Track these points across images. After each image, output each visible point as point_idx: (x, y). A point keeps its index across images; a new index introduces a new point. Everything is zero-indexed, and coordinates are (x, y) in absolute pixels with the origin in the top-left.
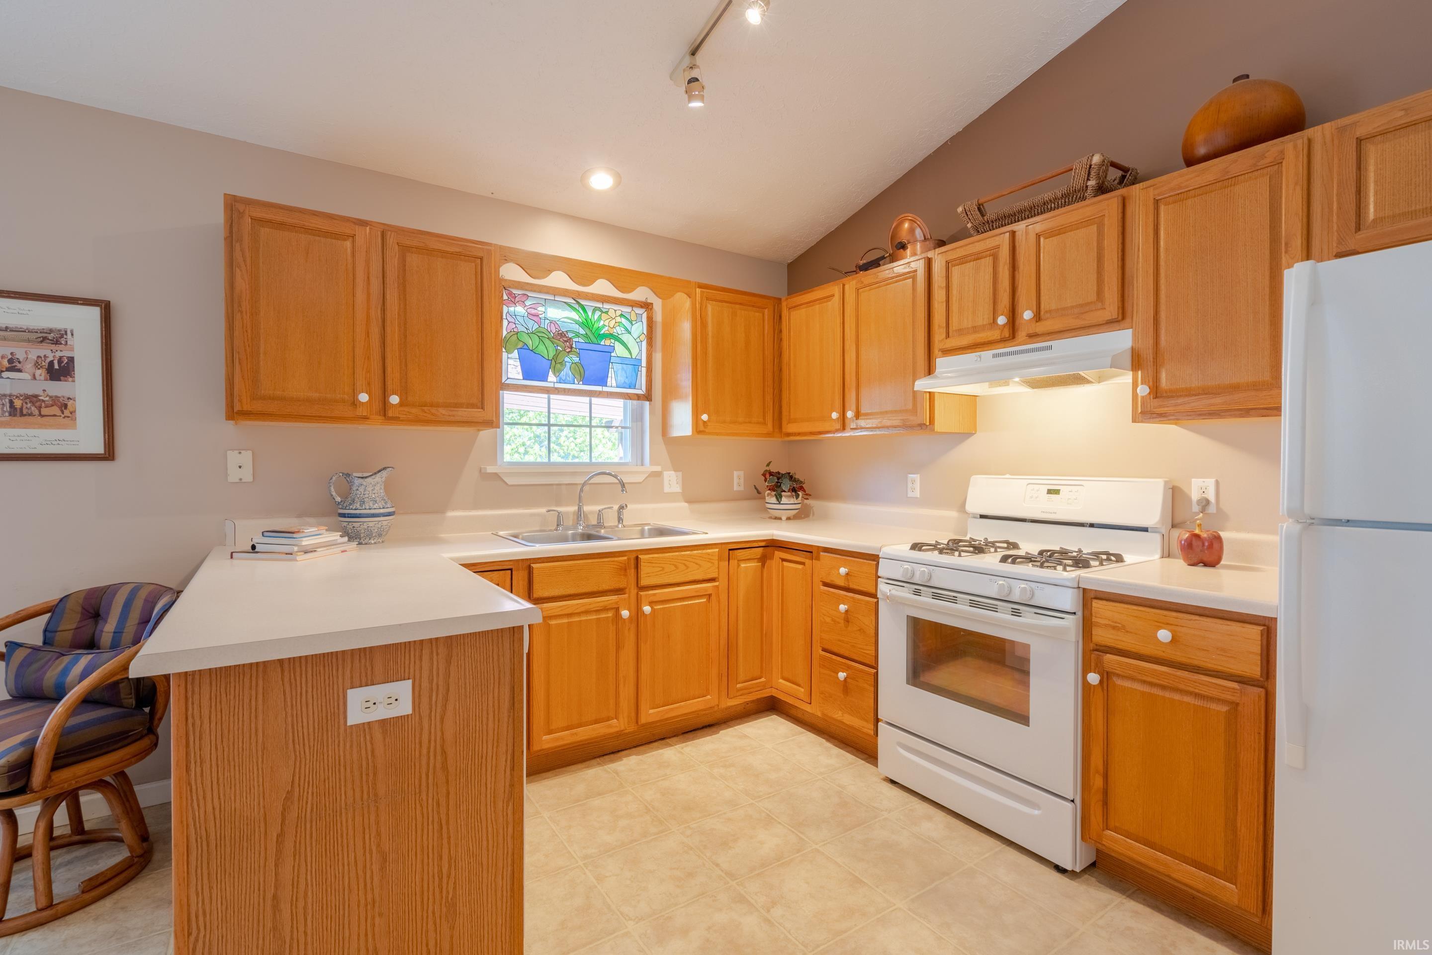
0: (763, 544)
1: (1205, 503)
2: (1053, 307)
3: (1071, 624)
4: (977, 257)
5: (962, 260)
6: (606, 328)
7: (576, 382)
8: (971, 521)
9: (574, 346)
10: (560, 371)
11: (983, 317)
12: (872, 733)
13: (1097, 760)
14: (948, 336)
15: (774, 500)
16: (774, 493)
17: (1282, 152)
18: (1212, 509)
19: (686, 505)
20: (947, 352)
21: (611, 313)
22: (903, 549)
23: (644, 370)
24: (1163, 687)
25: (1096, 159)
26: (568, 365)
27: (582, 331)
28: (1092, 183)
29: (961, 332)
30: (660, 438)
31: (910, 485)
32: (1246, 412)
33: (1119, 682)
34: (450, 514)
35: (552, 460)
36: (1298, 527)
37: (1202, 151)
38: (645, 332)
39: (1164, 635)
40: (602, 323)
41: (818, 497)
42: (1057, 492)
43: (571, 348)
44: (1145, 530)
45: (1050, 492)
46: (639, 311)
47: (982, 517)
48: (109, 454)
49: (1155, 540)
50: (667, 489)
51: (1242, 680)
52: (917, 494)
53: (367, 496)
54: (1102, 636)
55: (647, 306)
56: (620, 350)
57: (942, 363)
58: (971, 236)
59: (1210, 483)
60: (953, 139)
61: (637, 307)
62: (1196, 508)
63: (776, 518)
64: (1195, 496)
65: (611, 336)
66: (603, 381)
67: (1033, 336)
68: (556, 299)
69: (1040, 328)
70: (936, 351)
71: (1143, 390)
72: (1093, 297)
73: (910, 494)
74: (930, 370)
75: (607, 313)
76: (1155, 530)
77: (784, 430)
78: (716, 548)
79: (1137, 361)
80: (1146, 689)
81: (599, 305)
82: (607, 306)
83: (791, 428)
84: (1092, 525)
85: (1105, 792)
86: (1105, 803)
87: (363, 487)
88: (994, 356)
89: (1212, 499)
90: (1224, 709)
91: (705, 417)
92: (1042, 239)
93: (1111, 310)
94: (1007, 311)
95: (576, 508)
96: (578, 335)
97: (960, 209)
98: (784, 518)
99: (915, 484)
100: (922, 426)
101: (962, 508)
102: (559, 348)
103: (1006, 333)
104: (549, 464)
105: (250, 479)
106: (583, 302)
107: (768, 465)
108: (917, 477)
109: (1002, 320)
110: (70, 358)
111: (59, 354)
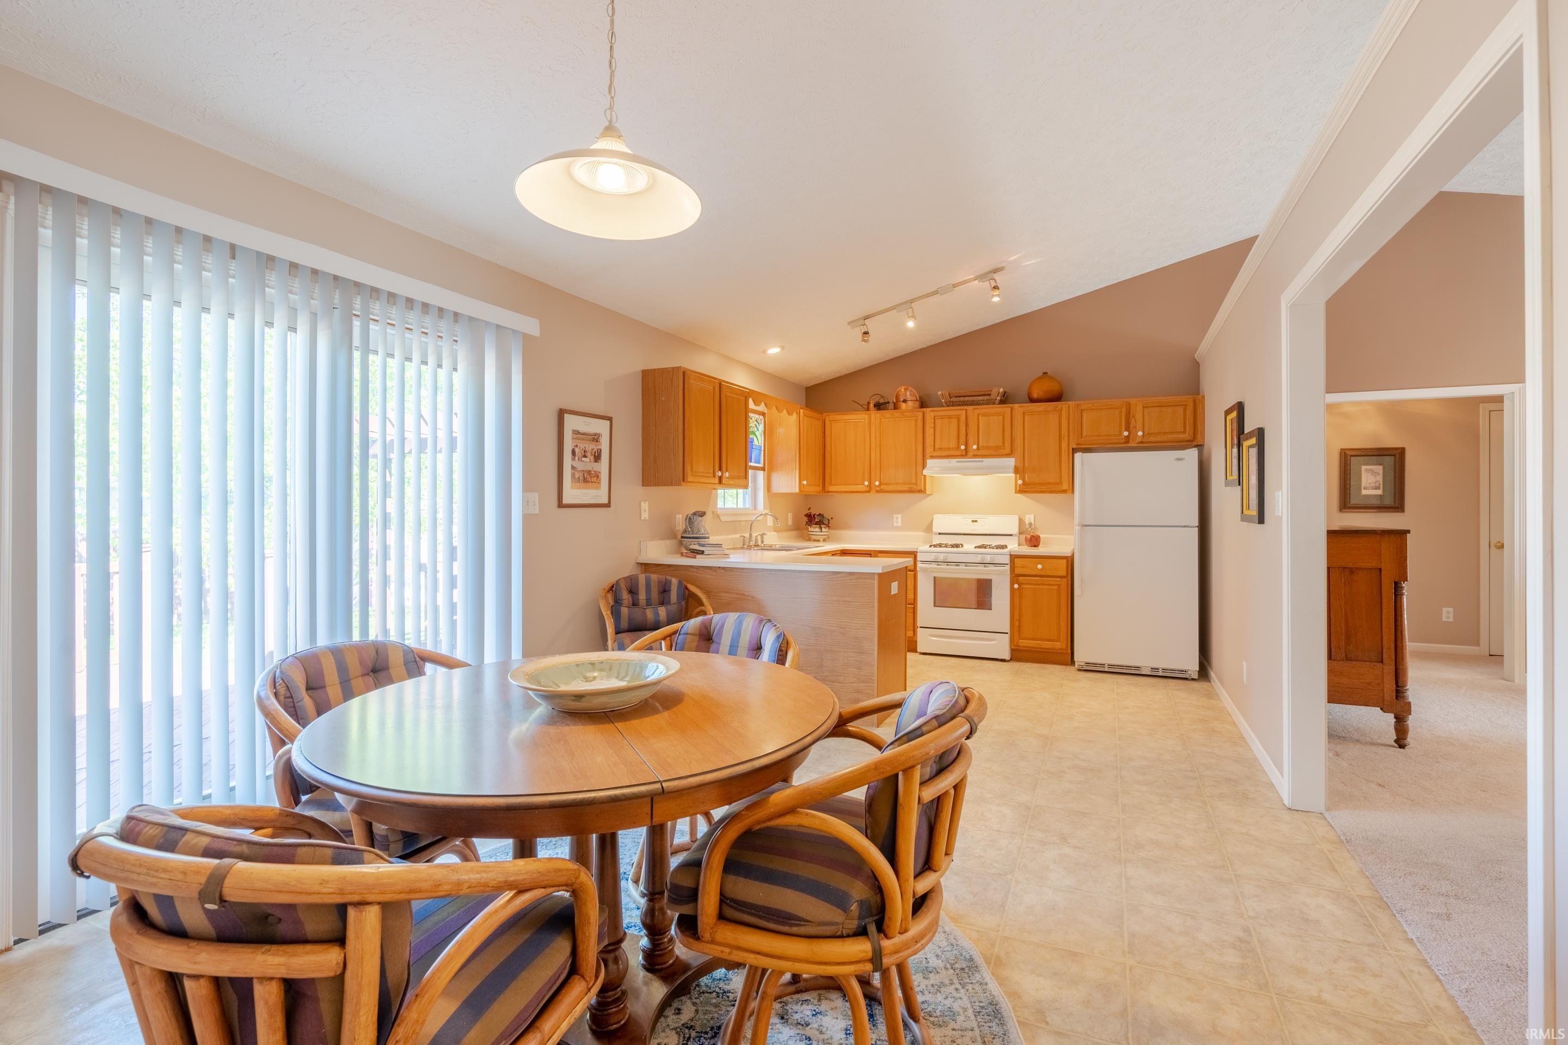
0: (839, 552)
1: (1030, 524)
2: (985, 445)
3: (1008, 567)
4: (950, 417)
5: (942, 417)
8: (934, 536)
11: (953, 444)
13: (1016, 617)
14: (934, 450)
15: (817, 530)
16: (818, 526)
17: (1062, 408)
18: (1033, 527)
19: (776, 533)
20: (932, 457)
22: (926, 548)
23: (762, 452)
24: (1038, 585)
25: (1001, 390)
28: (999, 398)
29: (941, 449)
30: (766, 493)
31: (895, 520)
32: (1052, 492)
33: (1024, 586)
36: (1080, 527)
37: (1035, 396)
38: (763, 430)
39: (1040, 566)
41: (835, 529)
42: (976, 521)
44: (1011, 535)
45: (973, 521)
46: (761, 417)
47: (939, 534)
48: (610, 503)
49: (1015, 539)
51: (1061, 577)
52: (900, 524)
54: (1018, 571)
55: (763, 414)
56: (756, 442)
57: (930, 462)
58: (944, 407)
59: (1032, 516)
60: (920, 350)
61: (761, 415)
62: (1027, 527)
63: (815, 540)
64: (1027, 522)
67: (975, 456)
69: (980, 453)
70: (928, 456)
71: (1020, 482)
72: (1001, 444)
73: (895, 524)
74: (924, 466)
76: (1015, 535)
77: (826, 490)
79: (1016, 471)
80: (1033, 586)
83: (832, 488)
84: (990, 535)
85: (1019, 626)
86: (1019, 631)
87: (700, 522)
88: (957, 462)
89: (1033, 523)
90: (1056, 587)
91: (805, 482)
92: (980, 417)
93: (1007, 450)
94: (964, 443)
97: (940, 393)
98: (821, 540)
99: (898, 520)
100: (920, 491)
101: (929, 529)
103: (964, 453)
104: (738, 509)
105: (647, 518)
107: (809, 509)
108: (900, 516)
109: (963, 447)
110: (601, 450)
111: (598, 447)
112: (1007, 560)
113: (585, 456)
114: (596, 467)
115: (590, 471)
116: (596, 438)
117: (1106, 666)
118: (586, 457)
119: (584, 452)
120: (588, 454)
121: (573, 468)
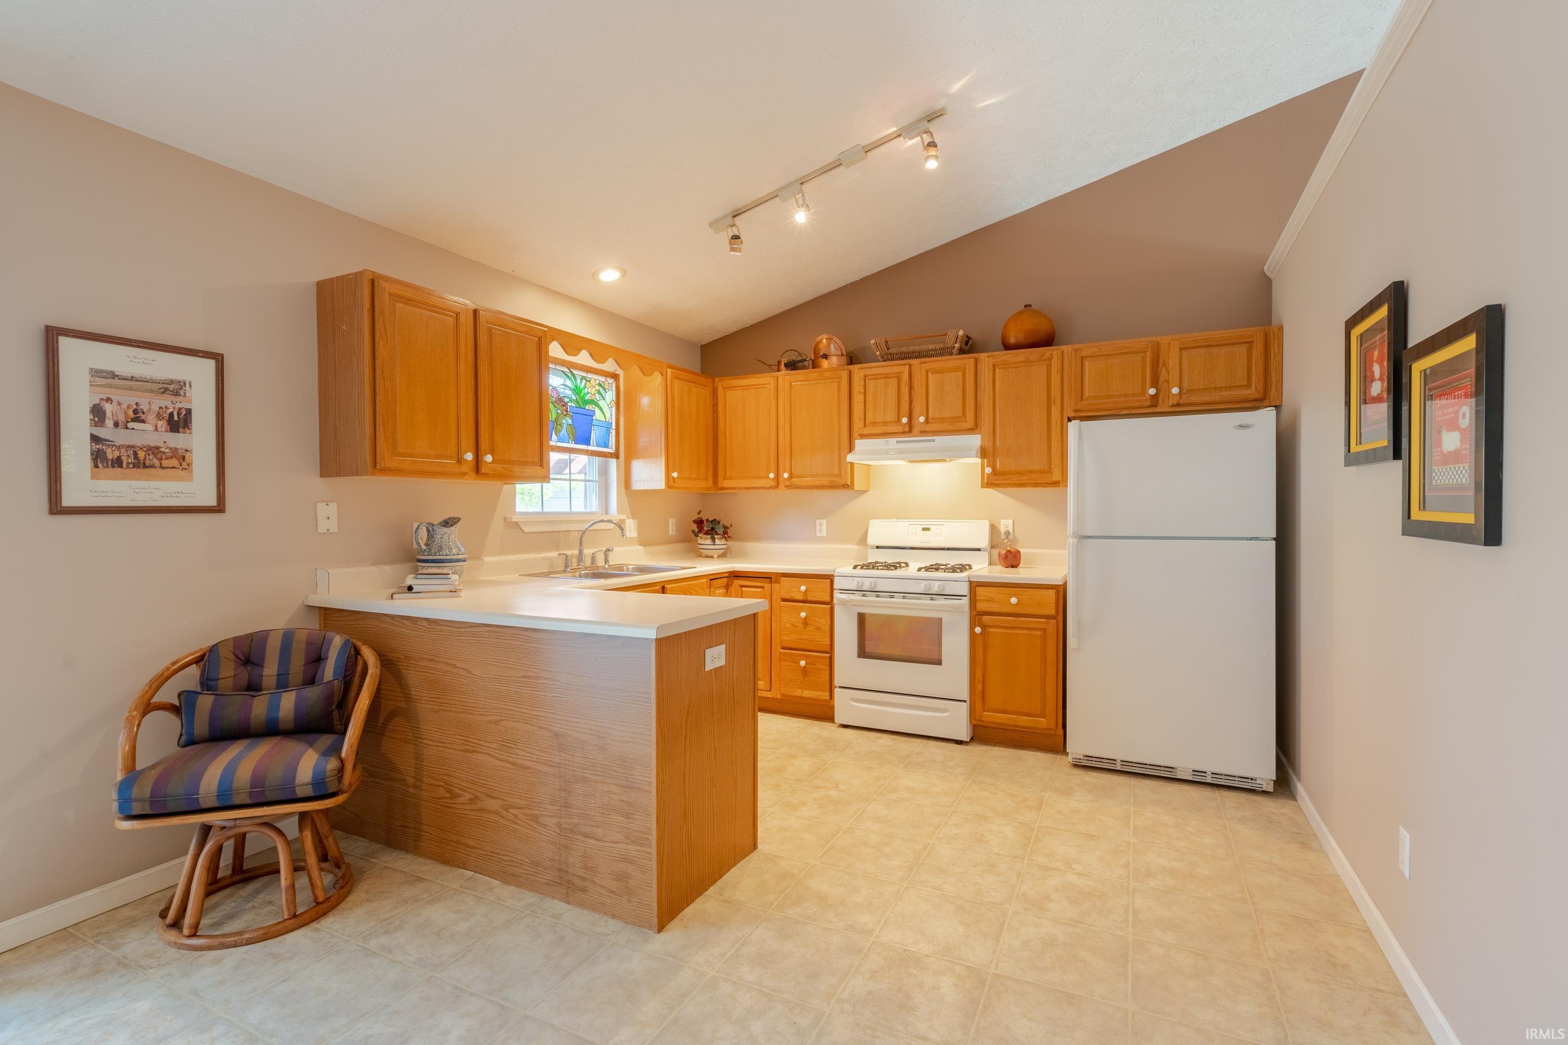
0: (727, 575)
1: (1008, 533)
2: (937, 416)
3: (965, 601)
4: (887, 377)
5: (876, 377)
6: (589, 395)
7: (570, 442)
8: (870, 551)
9: (568, 410)
10: (560, 431)
11: (891, 415)
12: (828, 698)
13: (979, 676)
14: (865, 426)
15: (709, 541)
16: (709, 536)
17: (1052, 355)
18: (1011, 537)
19: (641, 547)
20: (863, 436)
21: (593, 381)
22: (848, 569)
23: (614, 432)
24: (1012, 628)
25: (961, 333)
26: (565, 426)
27: (574, 398)
28: (957, 345)
29: (874, 424)
30: (623, 490)
31: (818, 527)
32: (1036, 485)
33: (990, 630)
34: (487, 559)
35: (572, 511)
36: (1076, 540)
37: (1012, 340)
38: (614, 399)
39: (1014, 600)
40: (586, 390)
41: (737, 539)
42: (928, 529)
43: (567, 411)
44: (979, 550)
45: (924, 529)
46: (611, 381)
47: (878, 547)
48: (220, 508)
49: (984, 556)
50: (628, 535)
51: (1047, 617)
52: (824, 534)
53: (451, 543)
54: (981, 606)
55: (615, 377)
56: (598, 415)
57: (859, 444)
58: (880, 361)
59: (1010, 522)
60: (851, 284)
61: (609, 377)
62: (1003, 536)
63: (707, 557)
64: (1003, 530)
65: (592, 402)
66: (587, 442)
67: (923, 433)
68: (557, 368)
69: (928, 428)
70: (855, 435)
71: (988, 470)
72: (960, 414)
73: (818, 534)
74: (851, 449)
75: (589, 381)
76: (985, 550)
77: (720, 485)
78: (704, 579)
79: (983, 453)
80: (1004, 631)
81: (585, 374)
82: (590, 376)
83: (726, 484)
84: (948, 549)
85: (983, 692)
86: (983, 698)
87: (447, 535)
88: (898, 442)
89: (1011, 531)
90: (1039, 633)
91: (675, 475)
92: (930, 374)
93: (970, 423)
94: (907, 414)
95: (577, 552)
96: (571, 400)
97: (873, 342)
98: (716, 556)
99: (822, 527)
100: (845, 486)
101: (863, 540)
102: (559, 411)
103: (907, 429)
104: (571, 513)
105: (336, 528)
106: (575, 372)
107: (699, 513)
108: (824, 522)
109: (905, 420)
110: (189, 411)
111: (178, 405)
112: (964, 589)
113: (137, 420)
114: (177, 440)
115: (158, 448)
116: (175, 388)
117: (1119, 763)
118: (143, 421)
119: (135, 412)
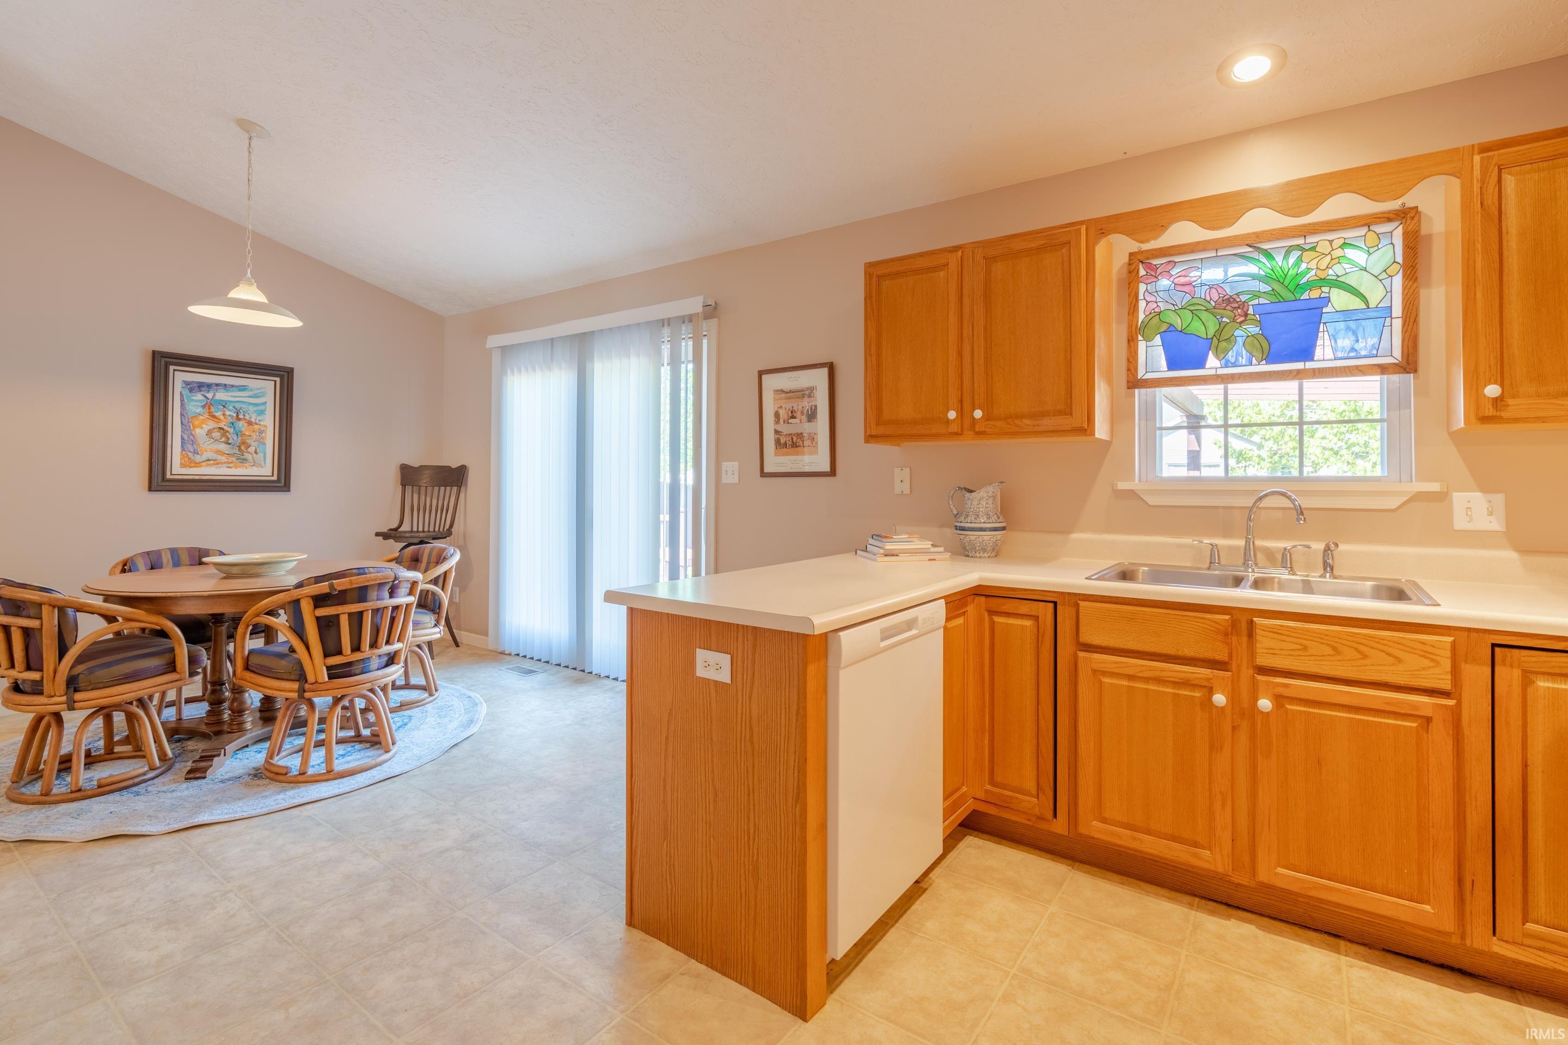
6: (1313, 273)
7: (1254, 361)
9: (1251, 311)
10: (1226, 351)
21: (1324, 247)
23: (1398, 323)
26: (1240, 340)
27: (1264, 288)
34: (1074, 536)
38: (1399, 259)
40: (1304, 266)
43: (1246, 315)
46: (1386, 227)
48: (833, 472)
50: (1460, 523)
55: (1404, 215)
56: (1341, 300)
61: (1377, 223)
65: (1323, 281)
66: (1306, 353)
68: (1219, 254)
75: (1313, 249)
78: (1450, 636)
81: (1300, 241)
82: (1312, 239)
87: (970, 501)
91: (1492, 391)
95: (1241, 543)
96: (1256, 295)
102: (1224, 319)
105: (907, 491)
106: (1265, 246)
110: (816, 406)
111: (811, 404)
113: (793, 417)
115: (802, 434)
116: (808, 393)
118: (795, 418)
119: (792, 412)
120: (798, 415)
121: (776, 432)
